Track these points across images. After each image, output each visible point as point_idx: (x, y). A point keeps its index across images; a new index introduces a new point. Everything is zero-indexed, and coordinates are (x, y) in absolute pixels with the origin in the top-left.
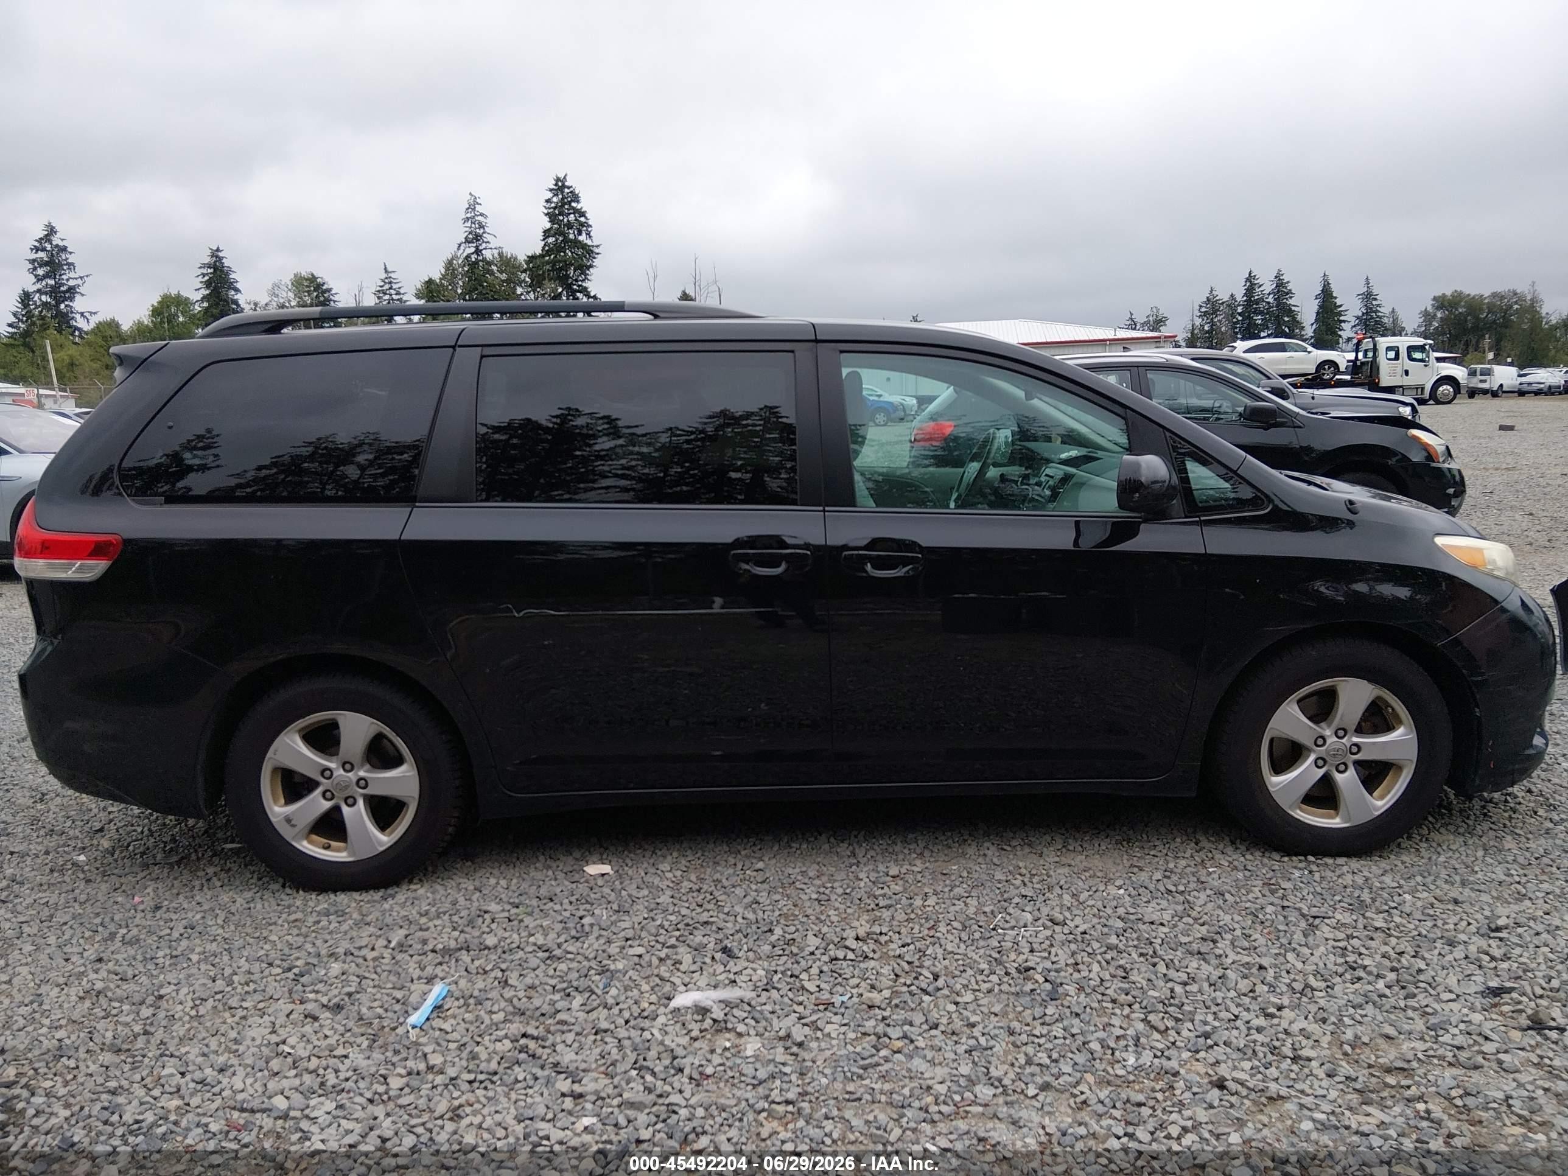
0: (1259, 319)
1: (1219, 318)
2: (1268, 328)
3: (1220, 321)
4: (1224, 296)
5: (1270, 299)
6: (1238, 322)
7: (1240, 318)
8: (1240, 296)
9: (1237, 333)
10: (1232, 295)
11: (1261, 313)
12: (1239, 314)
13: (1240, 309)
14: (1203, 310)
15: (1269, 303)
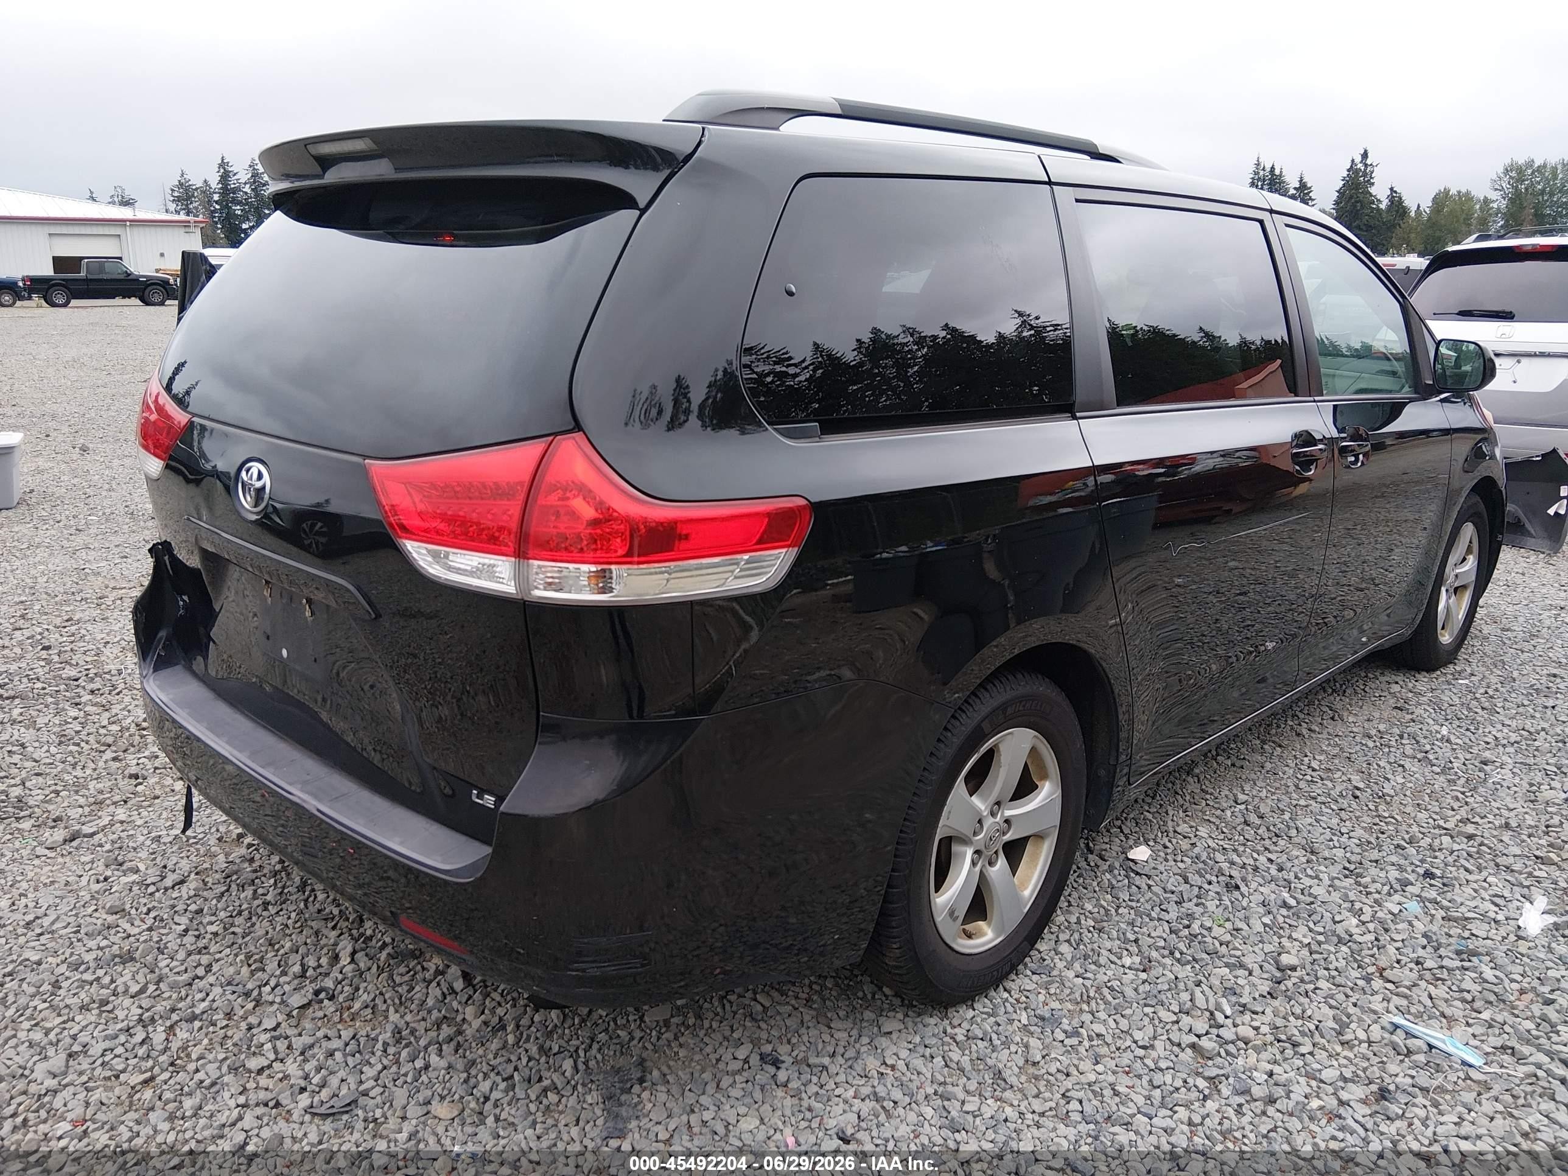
0: (238, 210)
1: (195, 205)
2: (248, 219)
3: (195, 208)
4: (197, 182)
5: (247, 189)
6: (215, 211)
7: (218, 207)
8: (214, 182)
9: (216, 223)
10: (205, 181)
11: (239, 203)
12: (216, 202)
13: (216, 197)
14: (176, 194)
15: (246, 193)
